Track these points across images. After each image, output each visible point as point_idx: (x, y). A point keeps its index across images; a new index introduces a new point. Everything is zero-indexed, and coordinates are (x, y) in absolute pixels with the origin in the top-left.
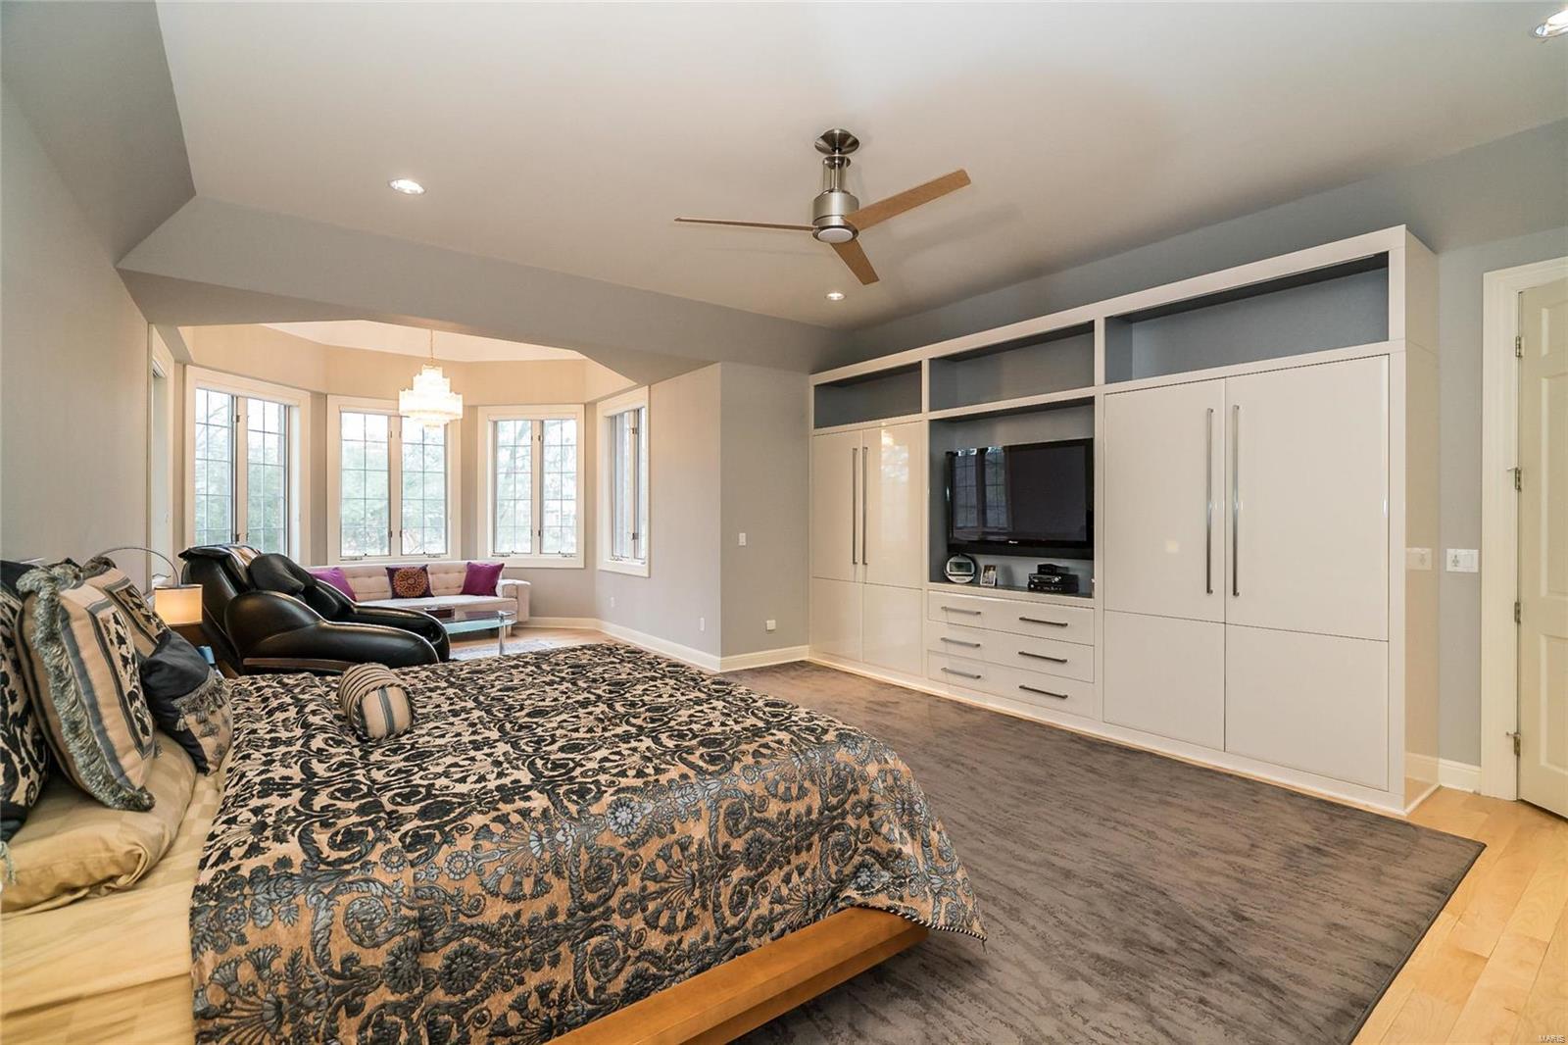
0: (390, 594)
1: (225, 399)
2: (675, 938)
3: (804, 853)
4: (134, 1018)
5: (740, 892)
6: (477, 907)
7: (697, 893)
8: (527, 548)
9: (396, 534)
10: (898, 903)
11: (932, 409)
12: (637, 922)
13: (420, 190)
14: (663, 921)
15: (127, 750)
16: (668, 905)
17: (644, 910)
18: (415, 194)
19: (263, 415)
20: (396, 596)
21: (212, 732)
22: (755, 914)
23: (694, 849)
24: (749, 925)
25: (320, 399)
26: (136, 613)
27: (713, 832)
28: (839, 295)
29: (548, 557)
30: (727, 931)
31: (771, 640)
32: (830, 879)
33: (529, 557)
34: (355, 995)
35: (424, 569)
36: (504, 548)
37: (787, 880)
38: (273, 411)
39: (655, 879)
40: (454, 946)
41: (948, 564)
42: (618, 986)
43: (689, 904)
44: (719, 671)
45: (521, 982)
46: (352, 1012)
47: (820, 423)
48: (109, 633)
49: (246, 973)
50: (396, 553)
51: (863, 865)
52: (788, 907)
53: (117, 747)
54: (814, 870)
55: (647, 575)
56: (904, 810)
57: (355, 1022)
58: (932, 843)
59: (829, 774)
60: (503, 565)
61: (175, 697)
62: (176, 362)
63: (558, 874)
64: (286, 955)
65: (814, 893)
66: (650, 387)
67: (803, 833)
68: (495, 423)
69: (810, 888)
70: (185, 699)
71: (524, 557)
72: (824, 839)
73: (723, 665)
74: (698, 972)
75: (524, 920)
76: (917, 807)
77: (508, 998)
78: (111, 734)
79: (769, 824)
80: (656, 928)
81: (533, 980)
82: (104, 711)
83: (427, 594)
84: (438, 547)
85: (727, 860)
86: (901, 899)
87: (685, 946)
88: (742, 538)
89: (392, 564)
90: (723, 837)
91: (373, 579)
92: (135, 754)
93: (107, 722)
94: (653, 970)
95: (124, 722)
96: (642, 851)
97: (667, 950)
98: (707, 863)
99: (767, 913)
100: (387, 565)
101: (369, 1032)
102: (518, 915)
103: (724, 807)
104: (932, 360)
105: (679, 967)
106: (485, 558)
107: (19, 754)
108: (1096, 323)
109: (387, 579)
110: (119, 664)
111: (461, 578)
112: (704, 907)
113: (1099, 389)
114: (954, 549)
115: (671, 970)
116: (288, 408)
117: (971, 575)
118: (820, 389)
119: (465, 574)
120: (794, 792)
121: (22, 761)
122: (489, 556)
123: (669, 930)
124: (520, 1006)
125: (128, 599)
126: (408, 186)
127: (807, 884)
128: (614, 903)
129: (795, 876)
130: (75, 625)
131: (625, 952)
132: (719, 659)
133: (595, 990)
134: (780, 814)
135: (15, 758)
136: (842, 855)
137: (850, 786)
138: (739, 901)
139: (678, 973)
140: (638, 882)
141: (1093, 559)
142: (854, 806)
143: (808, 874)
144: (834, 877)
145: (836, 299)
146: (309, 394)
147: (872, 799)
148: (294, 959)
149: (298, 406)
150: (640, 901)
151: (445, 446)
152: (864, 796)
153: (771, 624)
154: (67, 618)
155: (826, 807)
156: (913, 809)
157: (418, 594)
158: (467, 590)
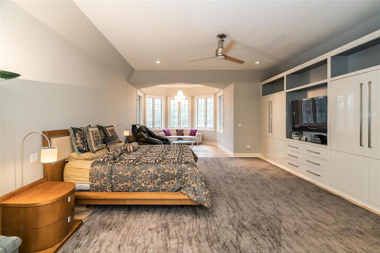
0: (176, 135)
1: (152, 99)
2: (146, 186)
3: (173, 180)
4: (86, 172)
5: (159, 183)
6: (119, 172)
7: (150, 180)
8: (204, 127)
9: (179, 123)
10: (187, 193)
11: (287, 89)
12: (140, 181)
13: (160, 62)
14: (144, 182)
15: (94, 147)
16: (145, 180)
17: (142, 180)
18: (159, 63)
19: (158, 101)
20: (177, 135)
21: (111, 148)
22: (162, 187)
23: (150, 173)
24: (160, 189)
25: (167, 98)
26: (112, 133)
27: (154, 171)
28: (259, 62)
29: (207, 128)
30: (156, 188)
31: (248, 151)
32: (178, 186)
33: (204, 128)
34: (103, 177)
35: (183, 130)
36: (199, 126)
37: (169, 184)
38: (160, 101)
39: (143, 176)
40: (115, 176)
41: (293, 133)
42: (137, 189)
43: (149, 181)
44: (233, 157)
45: (123, 183)
46: (103, 178)
47: (263, 95)
48: (94, 133)
49: (94, 170)
50: (179, 127)
51: (185, 186)
52: (169, 188)
53: (93, 146)
54: (175, 184)
55: (223, 133)
56: (195, 178)
57: (103, 180)
58: (199, 185)
59: (179, 168)
60: (197, 130)
61: (107, 143)
62: (144, 94)
63: (129, 170)
64: (97, 170)
65: (175, 188)
66: (224, 89)
67: (173, 177)
68: (198, 100)
69: (174, 187)
70: (108, 143)
71: (203, 128)
72: (177, 179)
73: (234, 155)
74: (149, 192)
75: (124, 175)
76: (198, 178)
77: (122, 185)
78: (92, 144)
79: (165, 173)
80: (143, 183)
81: (125, 184)
82: (92, 142)
83: (183, 135)
84: (187, 126)
85: (156, 177)
86: (188, 193)
87: (148, 187)
88: (240, 125)
89: (177, 129)
90: (156, 173)
91: (174, 132)
92: (95, 147)
93: (92, 143)
94: (142, 189)
95: (94, 143)
96: (142, 171)
97: (145, 187)
98: (152, 176)
99: (164, 188)
100: (176, 129)
101: (104, 182)
102: (123, 174)
103: (157, 168)
104: (287, 75)
105: (146, 190)
106: (195, 129)
107: (85, 145)
108: (328, 59)
109: (176, 132)
110: (95, 137)
111: (189, 132)
112: (151, 183)
113: (329, 80)
114: (294, 129)
115: (145, 190)
116: (162, 100)
117: (300, 137)
118: (263, 86)
119: (190, 132)
120: (171, 169)
121: (85, 146)
122: (196, 128)
123: (145, 184)
124: (123, 186)
125: (111, 131)
126: (158, 62)
127: (173, 186)
128: (137, 177)
129: (171, 184)
130: (90, 132)
131: (138, 185)
132: (233, 154)
133: (133, 188)
134: (168, 172)
135: (84, 145)
136: (181, 183)
137: (184, 171)
138: (159, 184)
139: (146, 191)
140: (141, 175)
141: (327, 133)
142: (185, 175)
143: (174, 184)
144: (179, 186)
145: (258, 63)
146: (165, 97)
147: (188, 174)
148: (98, 170)
149: (163, 99)
150: (141, 178)
151: (189, 105)
152: (186, 173)
153: (248, 147)
154: (89, 131)
155: (178, 173)
156: (197, 178)
157: (181, 135)
158: (190, 135)
